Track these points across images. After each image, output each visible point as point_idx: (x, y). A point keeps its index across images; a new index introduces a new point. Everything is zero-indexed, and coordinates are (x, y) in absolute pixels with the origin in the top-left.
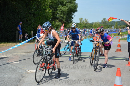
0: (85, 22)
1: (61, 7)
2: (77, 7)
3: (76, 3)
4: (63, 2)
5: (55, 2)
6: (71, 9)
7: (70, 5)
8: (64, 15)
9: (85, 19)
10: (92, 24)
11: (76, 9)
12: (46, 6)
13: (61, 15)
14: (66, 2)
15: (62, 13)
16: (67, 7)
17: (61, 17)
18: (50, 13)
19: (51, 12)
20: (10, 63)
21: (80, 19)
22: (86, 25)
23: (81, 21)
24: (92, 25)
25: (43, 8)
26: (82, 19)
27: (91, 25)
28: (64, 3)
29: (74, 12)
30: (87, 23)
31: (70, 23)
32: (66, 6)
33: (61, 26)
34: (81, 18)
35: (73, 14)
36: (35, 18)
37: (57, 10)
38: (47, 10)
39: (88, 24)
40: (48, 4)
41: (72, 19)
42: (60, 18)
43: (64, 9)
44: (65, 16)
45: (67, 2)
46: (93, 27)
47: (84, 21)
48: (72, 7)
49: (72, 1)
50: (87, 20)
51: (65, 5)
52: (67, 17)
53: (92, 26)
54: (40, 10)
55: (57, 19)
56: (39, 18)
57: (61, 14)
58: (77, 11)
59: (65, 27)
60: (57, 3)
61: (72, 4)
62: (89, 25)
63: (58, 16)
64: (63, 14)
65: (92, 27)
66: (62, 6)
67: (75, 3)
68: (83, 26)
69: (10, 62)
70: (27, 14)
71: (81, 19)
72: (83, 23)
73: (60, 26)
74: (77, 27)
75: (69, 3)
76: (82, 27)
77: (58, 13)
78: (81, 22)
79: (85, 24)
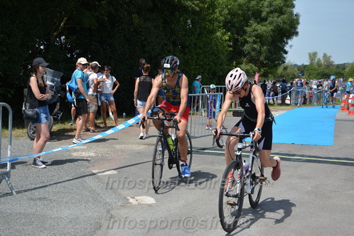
0: (323, 62)
1: (254, 25)
2: (298, 23)
3: (295, 13)
4: (262, 12)
5: (240, 12)
6: (281, 29)
7: (280, 19)
8: (263, 44)
9: (325, 55)
10: (343, 67)
11: (296, 28)
12: (213, 24)
13: (255, 46)
14: (268, 13)
15: (258, 40)
16: (271, 23)
17: (254, 49)
18: (226, 40)
19: (227, 38)
20: (94, 174)
21: (310, 54)
22: (327, 71)
23: (312, 60)
24: (344, 69)
25: (205, 28)
26: (315, 54)
27: (340, 70)
28: (264, 14)
29: (289, 37)
30: (329, 65)
31: (279, 65)
32: (267, 23)
33: (255, 73)
34: (312, 52)
35: (287, 43)
36: (185, 54)
37: (245, 32)
38: (219, 34)
39: (331, 67)
40: (222, 18)
41: (285, 56)
42: (253, 53)
43: (262, 29)
44: (265, 47)
45: (272, 12)
46: (345, 74)
47: (321, 59)
48: (284, 23)
49: (285, 9)
50: (330, 57)
51: (266, 20)
52: (270, 51)
53: (343, 72)
54: (199, 35)
55: (245, 56)
56: (197, 54)
57: (255, 42)
58: (297, 34)
59: (265, 75)
60: (243, 15)
61: (284, 17)
62: (335, 70)
63: (247, 48)
64: (261, 42)
65: (343, 74)
66: (259, 23)
67: (291, 13)
68: (318, 74)
69: (94, 172)
70: (166, 45)
71: (313, 56)
72: (319, 65)
73: (253, 74)
74: (303, 75)
75: (277, 14)
76: (315, 75)
77: (246, 42)
78: (312, 64)
79: (323, 67)
